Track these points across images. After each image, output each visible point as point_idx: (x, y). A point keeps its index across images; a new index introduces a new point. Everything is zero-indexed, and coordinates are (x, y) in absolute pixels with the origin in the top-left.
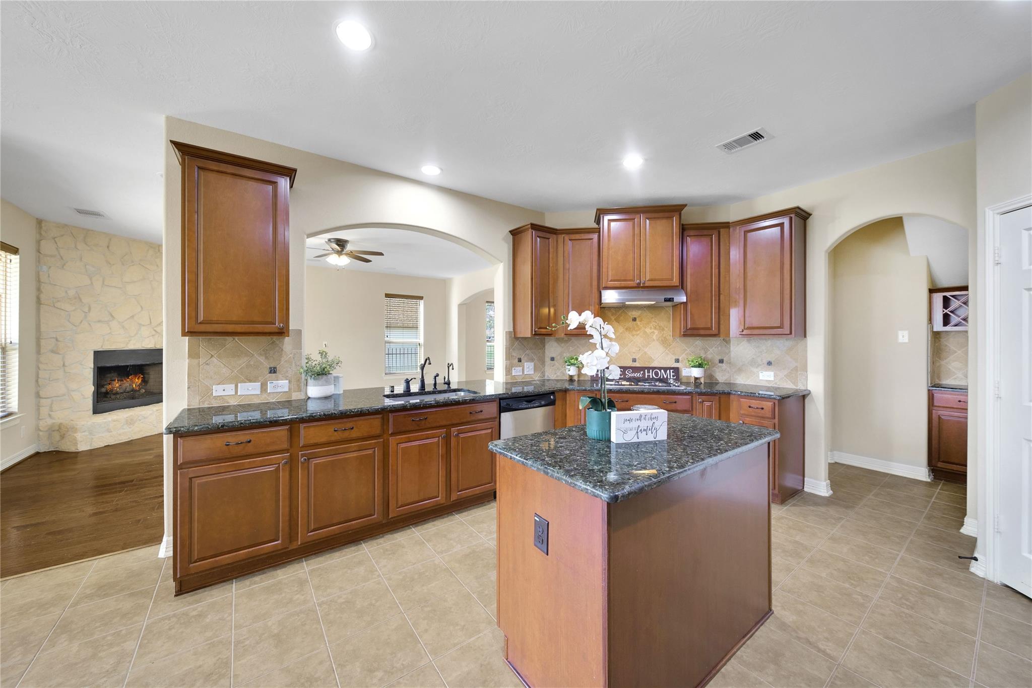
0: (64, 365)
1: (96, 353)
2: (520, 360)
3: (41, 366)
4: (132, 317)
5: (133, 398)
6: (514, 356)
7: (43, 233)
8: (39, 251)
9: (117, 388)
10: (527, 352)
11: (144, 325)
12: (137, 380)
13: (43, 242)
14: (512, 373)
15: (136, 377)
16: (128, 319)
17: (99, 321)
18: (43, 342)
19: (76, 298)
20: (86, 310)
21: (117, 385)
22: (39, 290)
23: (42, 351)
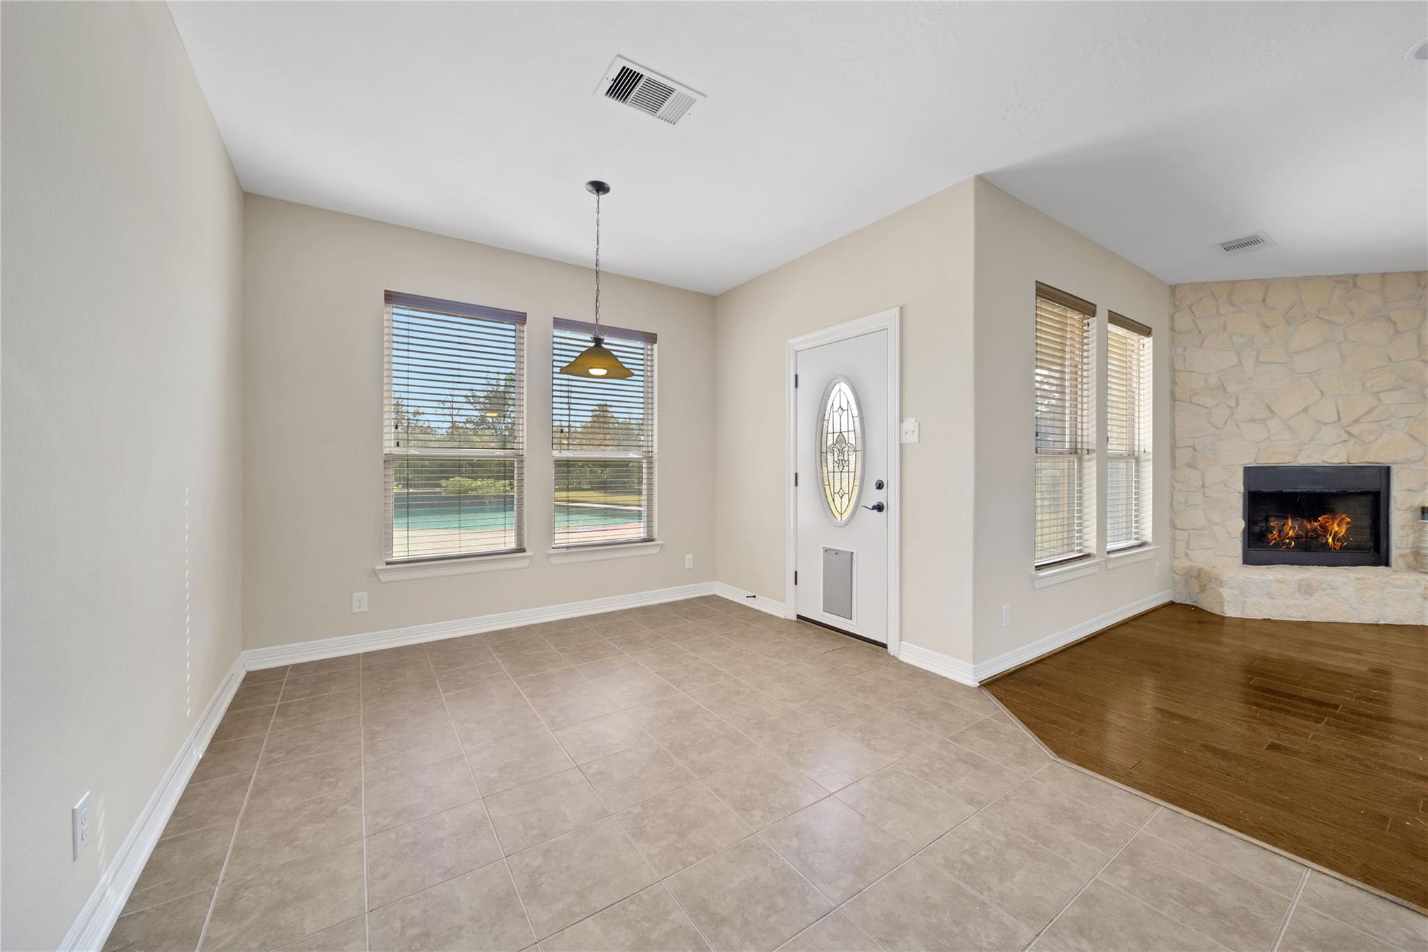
0: (1203, 486)
1: (1248, 471)
3: (1177, 485)
4: (1305, 410)
7: (1177, 302)
8: (1173, 329)
11: (1326, 424)
13: (1177, 316)
16: (1298, 413)
17: (1252, 420)
18: (1178, 453)
19: (1218, 388)
20: (1233, 404)
22: (1174, 382)
23: (1177, 465)
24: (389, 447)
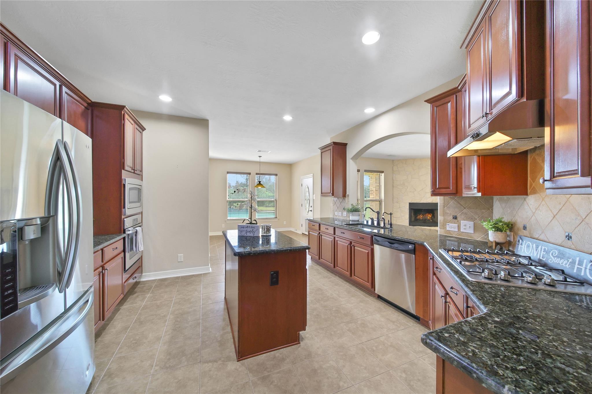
0: (400, 207)
1: (410, 204)
2: (455, 218)
3: (394, 207)
4: (423, 189)
5: (424, 223)
6: (448, 213)
7: (394, 164)
8: (393, 170)
9: (421, 218)
10: (465, 211)
11: (428, 193)
12: (430, 216)
13: (394, 167)
14: (446, 228)
15: (429, 214)
16: (421, 190)
17: (410, 192)
18: (394, 199)
19: (403, 184)
20: (406, 188)
21: (421, 217)
22: (393, 183)
23: (394, 202)
24: (227, 199)
